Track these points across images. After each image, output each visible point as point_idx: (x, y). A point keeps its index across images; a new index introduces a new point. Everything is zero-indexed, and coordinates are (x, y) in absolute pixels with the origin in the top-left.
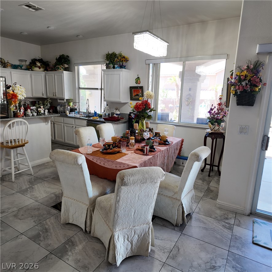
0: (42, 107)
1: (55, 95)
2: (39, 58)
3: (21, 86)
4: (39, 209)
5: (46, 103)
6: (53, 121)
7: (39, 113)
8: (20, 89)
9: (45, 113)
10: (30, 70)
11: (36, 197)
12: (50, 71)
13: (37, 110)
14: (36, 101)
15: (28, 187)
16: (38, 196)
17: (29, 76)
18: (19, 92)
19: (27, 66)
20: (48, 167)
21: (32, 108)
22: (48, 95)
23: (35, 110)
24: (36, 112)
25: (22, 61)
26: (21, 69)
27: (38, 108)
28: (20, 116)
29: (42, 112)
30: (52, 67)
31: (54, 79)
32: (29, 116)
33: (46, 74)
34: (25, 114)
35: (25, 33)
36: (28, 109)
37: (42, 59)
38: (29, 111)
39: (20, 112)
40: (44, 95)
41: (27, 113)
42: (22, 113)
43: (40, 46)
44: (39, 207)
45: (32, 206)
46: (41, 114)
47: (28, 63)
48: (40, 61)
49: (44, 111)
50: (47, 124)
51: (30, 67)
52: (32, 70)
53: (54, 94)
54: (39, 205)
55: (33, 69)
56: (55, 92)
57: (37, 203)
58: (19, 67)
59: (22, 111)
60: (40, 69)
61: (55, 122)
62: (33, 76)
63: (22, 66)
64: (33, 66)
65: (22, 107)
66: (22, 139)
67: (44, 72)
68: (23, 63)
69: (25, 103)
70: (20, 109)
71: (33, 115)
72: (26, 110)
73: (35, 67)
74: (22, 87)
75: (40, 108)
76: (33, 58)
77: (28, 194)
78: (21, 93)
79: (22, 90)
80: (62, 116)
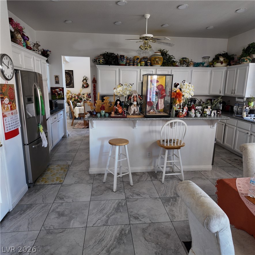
0: (209, 107)
1: (233, 93)
2: (223, 53)
3: (190, 83)
4: (168, 236)
5: (216, 102)
6: (224, 123)
7: (204, 114)
8: (188, 87)
9: (211, 114)
10: (212, 66)
11: (173, 216)
12: (233, 65)
13: (203, 110)
14: (212, 99)
15: (172, 196)
16: (176, 214)
17: (209, 73)
18: (187, 91)
19: (210, 63)
20: (204, 177)
21: (197, 108)
22: (226, 92)
23: (200, 110)
24: (200, 113)
25: (205, 58)
26: (203, 66)
27: (204, 108)
28: (182, 116)
29: (208, 113)
30: (236, 60)
31: (236, 74)
32: (191, 117)
33: (228, 69)
34: (188, 115)
35: (211, 27)
36: (192, 109)
37: (227, 53)
38: (193, 111)
39: (182, 112)
40: (221, 92)
41: (190, 114)
42: (184, 113)
43: (228, 39)
44: (169, 233)
45: (164, 227)
46: (205, 115)
47: (211, 60)
48: (225, 55)
49: (211, 112)
50: (212, 127)
51: (212, 64)
52: (213, 67)
53: (233, 91)
54: (171, 229)
55: (214, 65)
56: (234, 89)
57: (171, 226)
58: (202, 65)
59: (185, 110)
60: (222, 64)
61: (227, 124)
62: (213, 73)
63: (205, 63)
64: (215, 61)
65: (186, 107)
66: (178, 140)
67: (226, 67)
68: (206, 60)
69: (201, 100)
70: (183, 109)
71: (196, 116)
72: (189, 109)
73: (217, 62)
74: (190, 85)
75: (207, 108)
76: (217, 53)
77: (168, 207)
78: (189, 91)
79: (190, 88)
80: (237, 118)
